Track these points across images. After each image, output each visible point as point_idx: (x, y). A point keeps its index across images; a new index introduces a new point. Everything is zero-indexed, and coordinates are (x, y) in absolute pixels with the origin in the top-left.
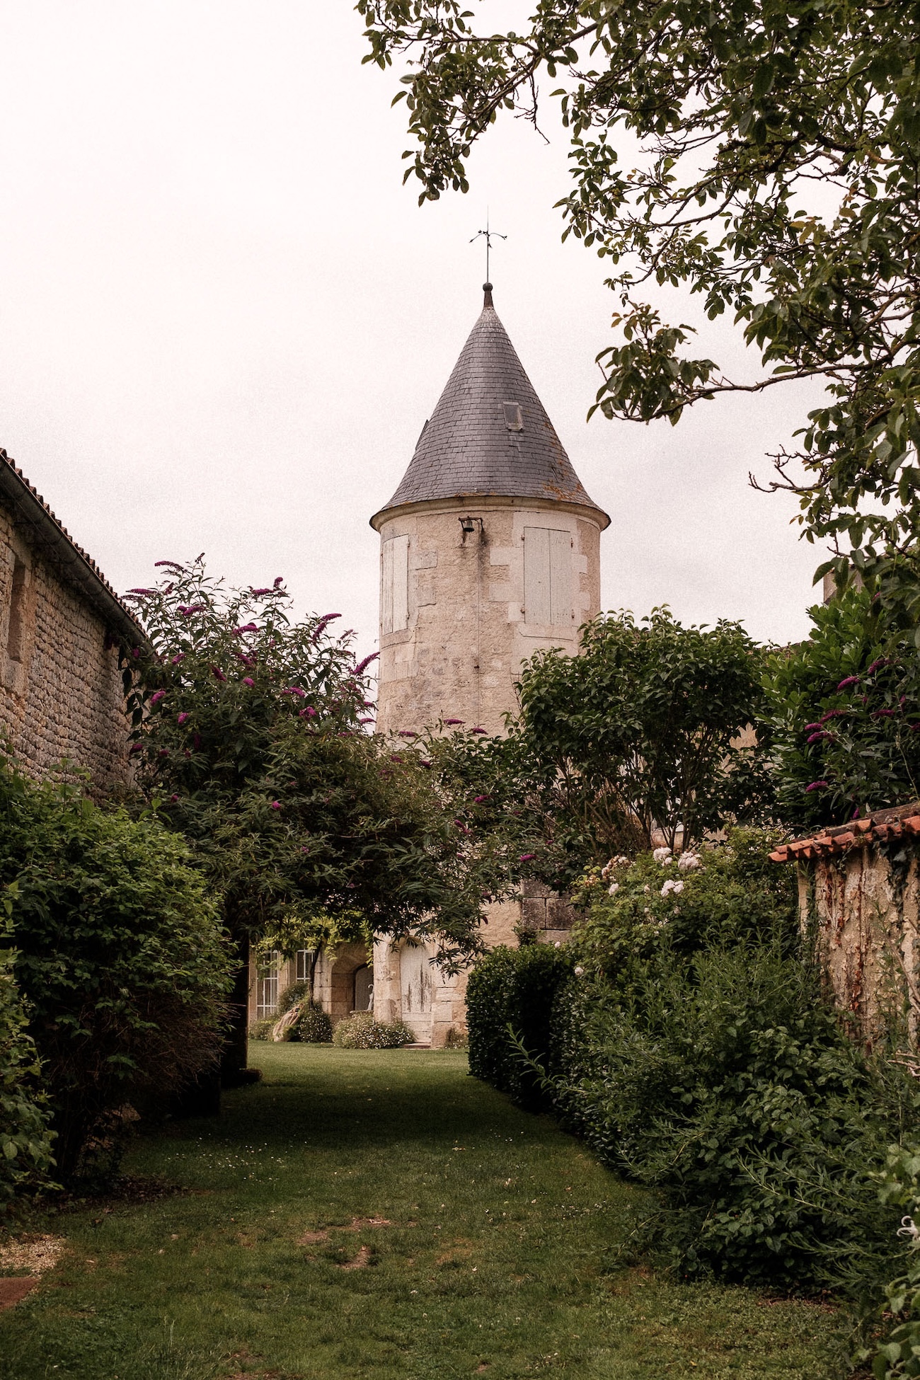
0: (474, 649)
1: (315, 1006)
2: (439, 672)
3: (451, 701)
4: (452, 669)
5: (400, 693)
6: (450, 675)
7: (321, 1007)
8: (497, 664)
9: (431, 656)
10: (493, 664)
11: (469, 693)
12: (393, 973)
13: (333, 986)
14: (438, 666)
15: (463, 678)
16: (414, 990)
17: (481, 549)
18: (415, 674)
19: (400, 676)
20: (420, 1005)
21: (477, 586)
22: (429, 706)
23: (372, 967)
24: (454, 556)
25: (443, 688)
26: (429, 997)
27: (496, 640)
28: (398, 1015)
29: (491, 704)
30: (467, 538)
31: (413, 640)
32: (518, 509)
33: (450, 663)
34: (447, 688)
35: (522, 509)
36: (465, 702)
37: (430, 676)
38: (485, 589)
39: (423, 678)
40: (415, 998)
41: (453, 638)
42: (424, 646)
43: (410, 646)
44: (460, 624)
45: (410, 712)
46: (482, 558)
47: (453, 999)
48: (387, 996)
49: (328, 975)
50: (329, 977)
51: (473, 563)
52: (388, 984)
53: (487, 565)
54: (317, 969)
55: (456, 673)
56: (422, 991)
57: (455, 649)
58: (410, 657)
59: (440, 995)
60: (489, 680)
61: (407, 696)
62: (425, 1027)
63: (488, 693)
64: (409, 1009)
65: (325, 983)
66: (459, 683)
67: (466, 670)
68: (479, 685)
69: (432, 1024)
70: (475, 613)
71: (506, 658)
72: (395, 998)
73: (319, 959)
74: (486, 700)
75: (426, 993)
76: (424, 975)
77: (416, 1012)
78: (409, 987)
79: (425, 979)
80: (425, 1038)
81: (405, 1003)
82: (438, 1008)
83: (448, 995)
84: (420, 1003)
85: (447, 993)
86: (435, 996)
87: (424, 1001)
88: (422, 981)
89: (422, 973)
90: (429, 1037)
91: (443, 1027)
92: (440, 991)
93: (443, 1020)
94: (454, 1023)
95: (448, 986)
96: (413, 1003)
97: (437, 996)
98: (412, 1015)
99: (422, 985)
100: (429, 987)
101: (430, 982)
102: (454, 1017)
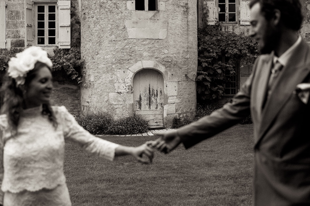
16: (143, 98)
20: (147, 107)
26: (154, 101)
40: (144, 102)
47: (176, 102)
56: (150, 98)
62: (152, 118)
64: (140, 108)
69: (166, 115)
75: (153, 99)
76: (151, 90)
77: (145, 110)
78: (140, 97)
79: (152, 92)
80: (152, 123)
81: (136, 105)
82: (169, 107)
83: (174, 100)
84: (148, 105)
85: (173, 99)
86: (168, 101)
87: (151, 104)
88: (149, 93)
89: (150, 89)
90: (156, 123)
91: (171, 117)
92: (170, 98)
93: (172, 113)
94: (176, 114)
95: (174, 95)
96: (142, 105)
97: (169, 101)
98: (143, 111)
99: (150, 95)
100: (155, 96)
101: (156, 93)
102: (176, 111)
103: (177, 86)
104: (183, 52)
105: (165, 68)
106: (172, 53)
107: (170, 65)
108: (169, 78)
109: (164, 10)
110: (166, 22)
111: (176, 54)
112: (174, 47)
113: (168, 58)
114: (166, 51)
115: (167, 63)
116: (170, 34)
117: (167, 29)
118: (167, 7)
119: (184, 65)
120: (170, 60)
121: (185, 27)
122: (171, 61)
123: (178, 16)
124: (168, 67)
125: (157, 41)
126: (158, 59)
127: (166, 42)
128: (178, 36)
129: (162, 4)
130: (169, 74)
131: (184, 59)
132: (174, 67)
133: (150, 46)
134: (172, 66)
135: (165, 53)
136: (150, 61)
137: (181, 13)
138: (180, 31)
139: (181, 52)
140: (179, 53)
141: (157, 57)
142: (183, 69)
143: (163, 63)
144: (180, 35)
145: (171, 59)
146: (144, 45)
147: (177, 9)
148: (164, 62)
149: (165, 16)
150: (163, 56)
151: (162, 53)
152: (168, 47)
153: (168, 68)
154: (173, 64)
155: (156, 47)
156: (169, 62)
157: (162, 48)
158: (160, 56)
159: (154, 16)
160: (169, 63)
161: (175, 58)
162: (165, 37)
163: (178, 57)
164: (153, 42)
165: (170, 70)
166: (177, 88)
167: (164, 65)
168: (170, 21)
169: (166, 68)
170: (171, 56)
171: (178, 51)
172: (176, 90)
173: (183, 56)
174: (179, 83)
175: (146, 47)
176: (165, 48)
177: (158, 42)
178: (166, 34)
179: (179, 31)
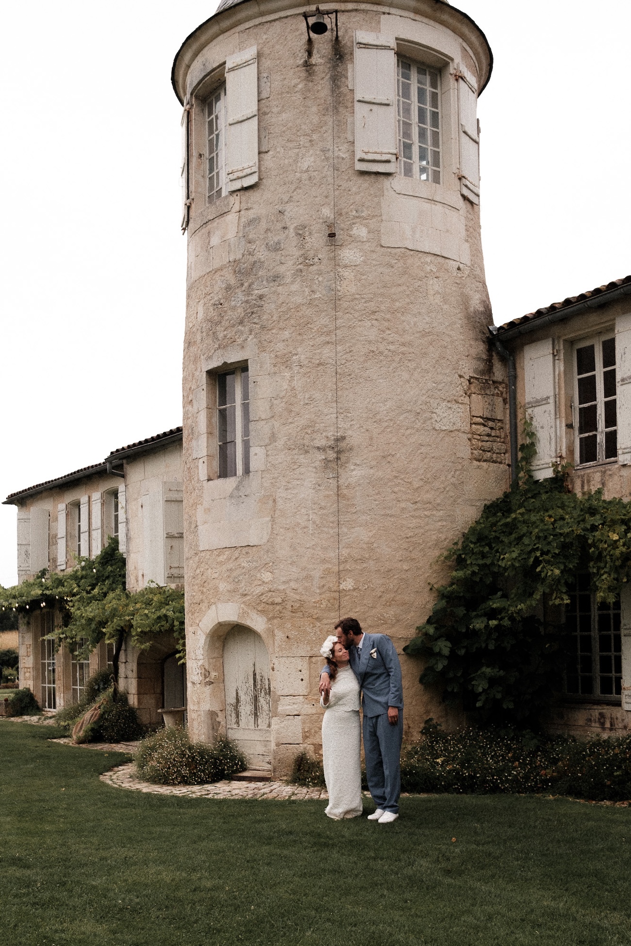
0: (327, 212)
1: (120, 698)
2: (276, 248)
3: (295, 287)
4: (294, 241)
5: (220, 285)
6: (292, 249)
7: (126, 699)
8: (360, 231)
9: (264, 225)
10: (355, 231)
11: (320, 273)
12: (213, 674)
13: (139, 677)
14: (273, 239)
15: (311, 254)
16: (243, 697)
17: (335, 67)
18: (239, 256)
19: (217, 264)
20: (252, 719)
21: (329, 120)
22: (261, 297)
23: (184, 664)
24: (295, 78)
25: (282, 269)
26: (266, 707)
27: (358, 197)
28: (221, 730)
29: (353, 289)
30: (315, 52)
31: (237, 207)
32: (386, 9)
33: (291, 232)
34: (287, 269)
35: (393, 11)
36: (315, 287)
37: (262, 254)
38: (340, 127)
39: (252, 259)
40: (246, 709)
41: (295, 198)
42: (251, 214)
43: (232, 218)
44: (305, 176)
45: (234, 308)
46: (337, 79)
47: (303, 712)
48: (206, 706)
49: (133, 665)
50: (135, 668)
51: (323, 86)
52: (208, 689)
53: (343, 89)
54: (122, 657)
55: (302, 247)
56: (256, 699)
57: (296, 213)
58: (231, 234)
59: (285, 706)
60: (349, 254)
61: (229, 288)
62: (260, 749)
63: (347, 273)
64: (238, 723)
65: (130, 674)
66: (306, 261)
67: (317, 240)
68: (335, 261)
69: (273, 746)
70: (327, 159)
71: (373, 223)
72: (216, 708)
73: (123, 647)
74: (345, 283)
75: (262, 701)
76: (258, 678)
77: (247, 728)
78: (237, 693)
79: (259, 682)
80: (261, 764)
81: (231, 715)
82: (282, 725)
83: (296, 706)
84: (253, 716)
85: (294, 704)
86: (277, 708)
87: (258, 714)
88: (255, 685)
89: (255, 675)
90: (268, 763)
91: (289, 751)
92: (284, 701)
93: (289, 742)
94: (305, 745)
95: (296, 693)
96: (242, 715)
97: (280, 708)
98: (241, 731)
99: (256, 690)
100: (266, 694)
101: (267, 687)
102: (305, 737)
103: (305, 668)
104: (322, 576)
105: (266, 620)
106: (284, 579)
107: (281, 613)
108: (280, 646)
109: (263, 468)
110: (270, 501)
111: (297, 580)
112: (289, 562)
113: (273, 594)
114: (267, 576)
115: (271, 607)
116: (281, 530)
117: (272, 517)
118: (270, 459)
119: (329, 610)
120: (279, 600)
121: (329, 505)
122: (280, 602)
123: (302, 477)
124: (274, 618)
125: (244, 550)
126: (247, 598)
127: (268, 551)
128: (305, 530)
129: (256, 454)
130: (280, 635)
131: (328, 595)
132: (293, 617)
133: (231, 565)
134: (287, 614)
135: (263, 582)
136: (231, 604)
137: (315, 468)
138: (311, 517)
139: (317, 574)
140: (308, 577)
141: (245, 592)
142: (325, 621)
143: (260, 609)
144: (311, 528)
145: (283, 597)
146: (221, 563)
147: (302, 459)
148: (263, 605)
149: (265, 484)
150: (259, 590)
151: (256, 582)
152: (271, 564)
153: (275, 621)
154: (290, 608)
155: (244, 568)
156: (276, 604)
157: (256, 567)
158: (252, 590)
159: (237, 488)
160: (278, 608)
161: (295, 593)
162: (265, 540)
163: (306, 588)
164: (237, 555)
165: (281, 627)
166: (305, 674)
167: (263, 612)
168: (281, 493)
169: (269, 619)
170: (282, 587)
171: (305, 574)
172: (302, 680)
173: (323, 586)
174: (314, 659)
175: (224, 568)
176: (264, 569)
177: (247, 553)
178: (269, 531)
179: (306, 517)
